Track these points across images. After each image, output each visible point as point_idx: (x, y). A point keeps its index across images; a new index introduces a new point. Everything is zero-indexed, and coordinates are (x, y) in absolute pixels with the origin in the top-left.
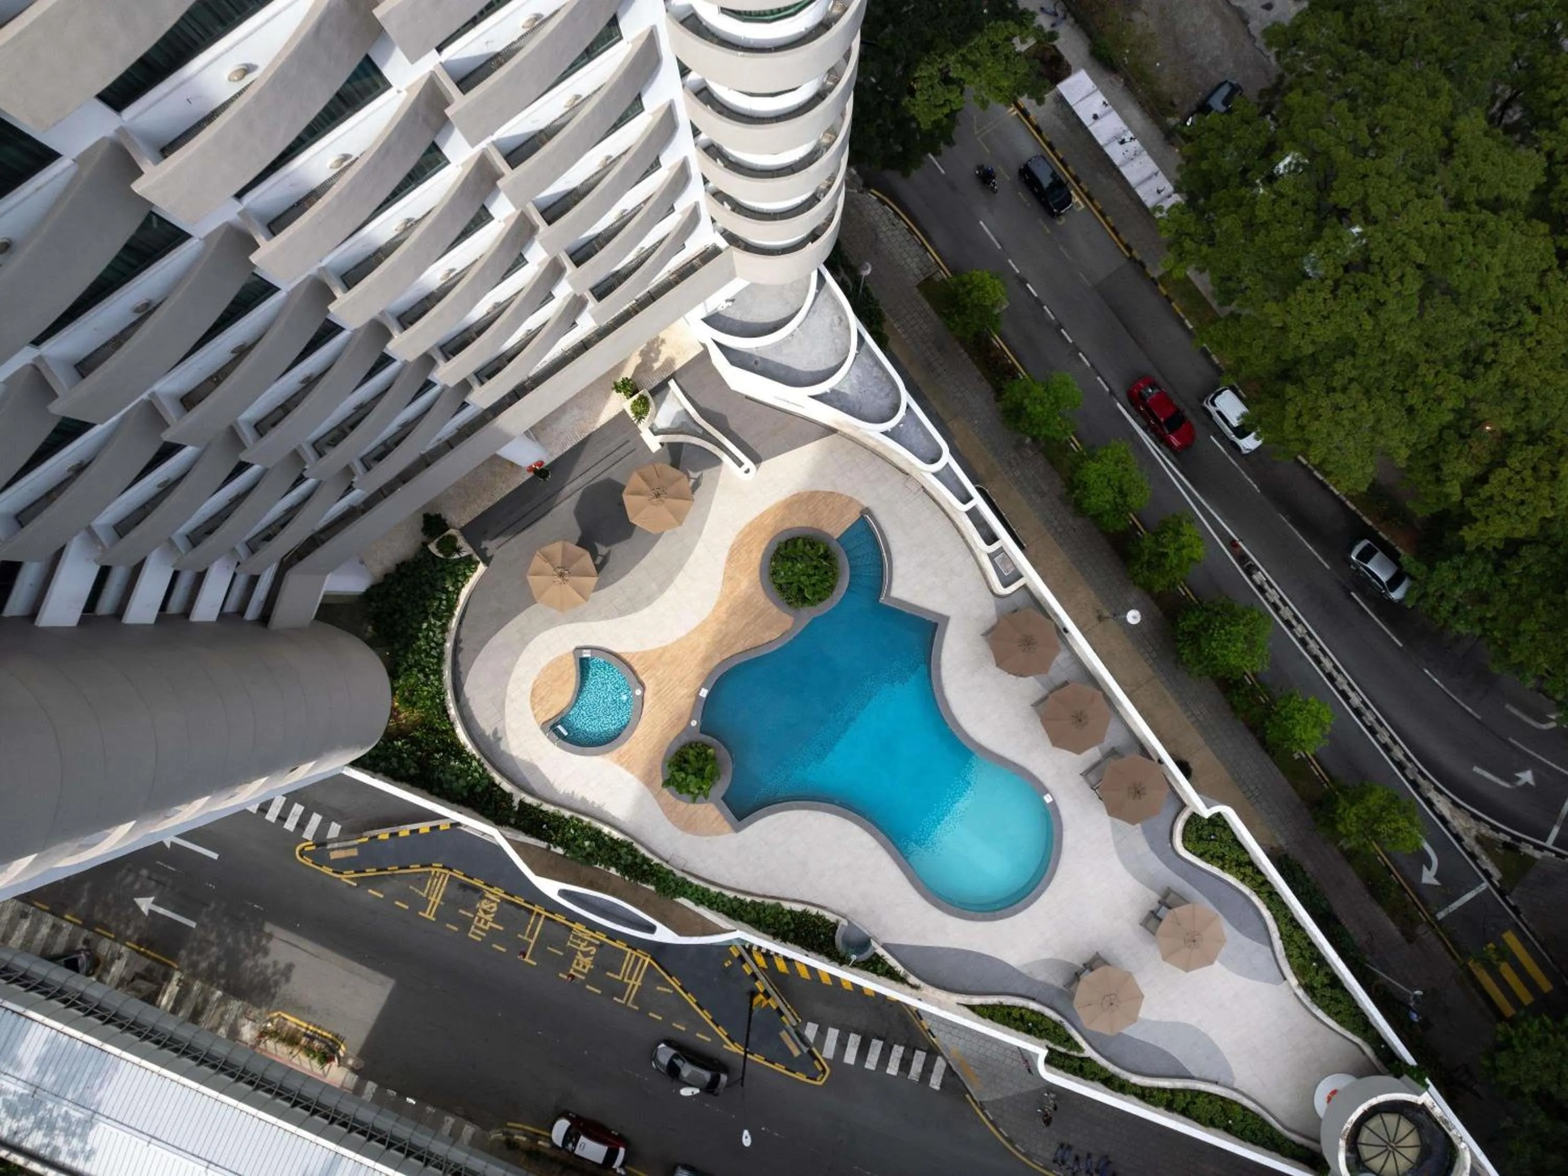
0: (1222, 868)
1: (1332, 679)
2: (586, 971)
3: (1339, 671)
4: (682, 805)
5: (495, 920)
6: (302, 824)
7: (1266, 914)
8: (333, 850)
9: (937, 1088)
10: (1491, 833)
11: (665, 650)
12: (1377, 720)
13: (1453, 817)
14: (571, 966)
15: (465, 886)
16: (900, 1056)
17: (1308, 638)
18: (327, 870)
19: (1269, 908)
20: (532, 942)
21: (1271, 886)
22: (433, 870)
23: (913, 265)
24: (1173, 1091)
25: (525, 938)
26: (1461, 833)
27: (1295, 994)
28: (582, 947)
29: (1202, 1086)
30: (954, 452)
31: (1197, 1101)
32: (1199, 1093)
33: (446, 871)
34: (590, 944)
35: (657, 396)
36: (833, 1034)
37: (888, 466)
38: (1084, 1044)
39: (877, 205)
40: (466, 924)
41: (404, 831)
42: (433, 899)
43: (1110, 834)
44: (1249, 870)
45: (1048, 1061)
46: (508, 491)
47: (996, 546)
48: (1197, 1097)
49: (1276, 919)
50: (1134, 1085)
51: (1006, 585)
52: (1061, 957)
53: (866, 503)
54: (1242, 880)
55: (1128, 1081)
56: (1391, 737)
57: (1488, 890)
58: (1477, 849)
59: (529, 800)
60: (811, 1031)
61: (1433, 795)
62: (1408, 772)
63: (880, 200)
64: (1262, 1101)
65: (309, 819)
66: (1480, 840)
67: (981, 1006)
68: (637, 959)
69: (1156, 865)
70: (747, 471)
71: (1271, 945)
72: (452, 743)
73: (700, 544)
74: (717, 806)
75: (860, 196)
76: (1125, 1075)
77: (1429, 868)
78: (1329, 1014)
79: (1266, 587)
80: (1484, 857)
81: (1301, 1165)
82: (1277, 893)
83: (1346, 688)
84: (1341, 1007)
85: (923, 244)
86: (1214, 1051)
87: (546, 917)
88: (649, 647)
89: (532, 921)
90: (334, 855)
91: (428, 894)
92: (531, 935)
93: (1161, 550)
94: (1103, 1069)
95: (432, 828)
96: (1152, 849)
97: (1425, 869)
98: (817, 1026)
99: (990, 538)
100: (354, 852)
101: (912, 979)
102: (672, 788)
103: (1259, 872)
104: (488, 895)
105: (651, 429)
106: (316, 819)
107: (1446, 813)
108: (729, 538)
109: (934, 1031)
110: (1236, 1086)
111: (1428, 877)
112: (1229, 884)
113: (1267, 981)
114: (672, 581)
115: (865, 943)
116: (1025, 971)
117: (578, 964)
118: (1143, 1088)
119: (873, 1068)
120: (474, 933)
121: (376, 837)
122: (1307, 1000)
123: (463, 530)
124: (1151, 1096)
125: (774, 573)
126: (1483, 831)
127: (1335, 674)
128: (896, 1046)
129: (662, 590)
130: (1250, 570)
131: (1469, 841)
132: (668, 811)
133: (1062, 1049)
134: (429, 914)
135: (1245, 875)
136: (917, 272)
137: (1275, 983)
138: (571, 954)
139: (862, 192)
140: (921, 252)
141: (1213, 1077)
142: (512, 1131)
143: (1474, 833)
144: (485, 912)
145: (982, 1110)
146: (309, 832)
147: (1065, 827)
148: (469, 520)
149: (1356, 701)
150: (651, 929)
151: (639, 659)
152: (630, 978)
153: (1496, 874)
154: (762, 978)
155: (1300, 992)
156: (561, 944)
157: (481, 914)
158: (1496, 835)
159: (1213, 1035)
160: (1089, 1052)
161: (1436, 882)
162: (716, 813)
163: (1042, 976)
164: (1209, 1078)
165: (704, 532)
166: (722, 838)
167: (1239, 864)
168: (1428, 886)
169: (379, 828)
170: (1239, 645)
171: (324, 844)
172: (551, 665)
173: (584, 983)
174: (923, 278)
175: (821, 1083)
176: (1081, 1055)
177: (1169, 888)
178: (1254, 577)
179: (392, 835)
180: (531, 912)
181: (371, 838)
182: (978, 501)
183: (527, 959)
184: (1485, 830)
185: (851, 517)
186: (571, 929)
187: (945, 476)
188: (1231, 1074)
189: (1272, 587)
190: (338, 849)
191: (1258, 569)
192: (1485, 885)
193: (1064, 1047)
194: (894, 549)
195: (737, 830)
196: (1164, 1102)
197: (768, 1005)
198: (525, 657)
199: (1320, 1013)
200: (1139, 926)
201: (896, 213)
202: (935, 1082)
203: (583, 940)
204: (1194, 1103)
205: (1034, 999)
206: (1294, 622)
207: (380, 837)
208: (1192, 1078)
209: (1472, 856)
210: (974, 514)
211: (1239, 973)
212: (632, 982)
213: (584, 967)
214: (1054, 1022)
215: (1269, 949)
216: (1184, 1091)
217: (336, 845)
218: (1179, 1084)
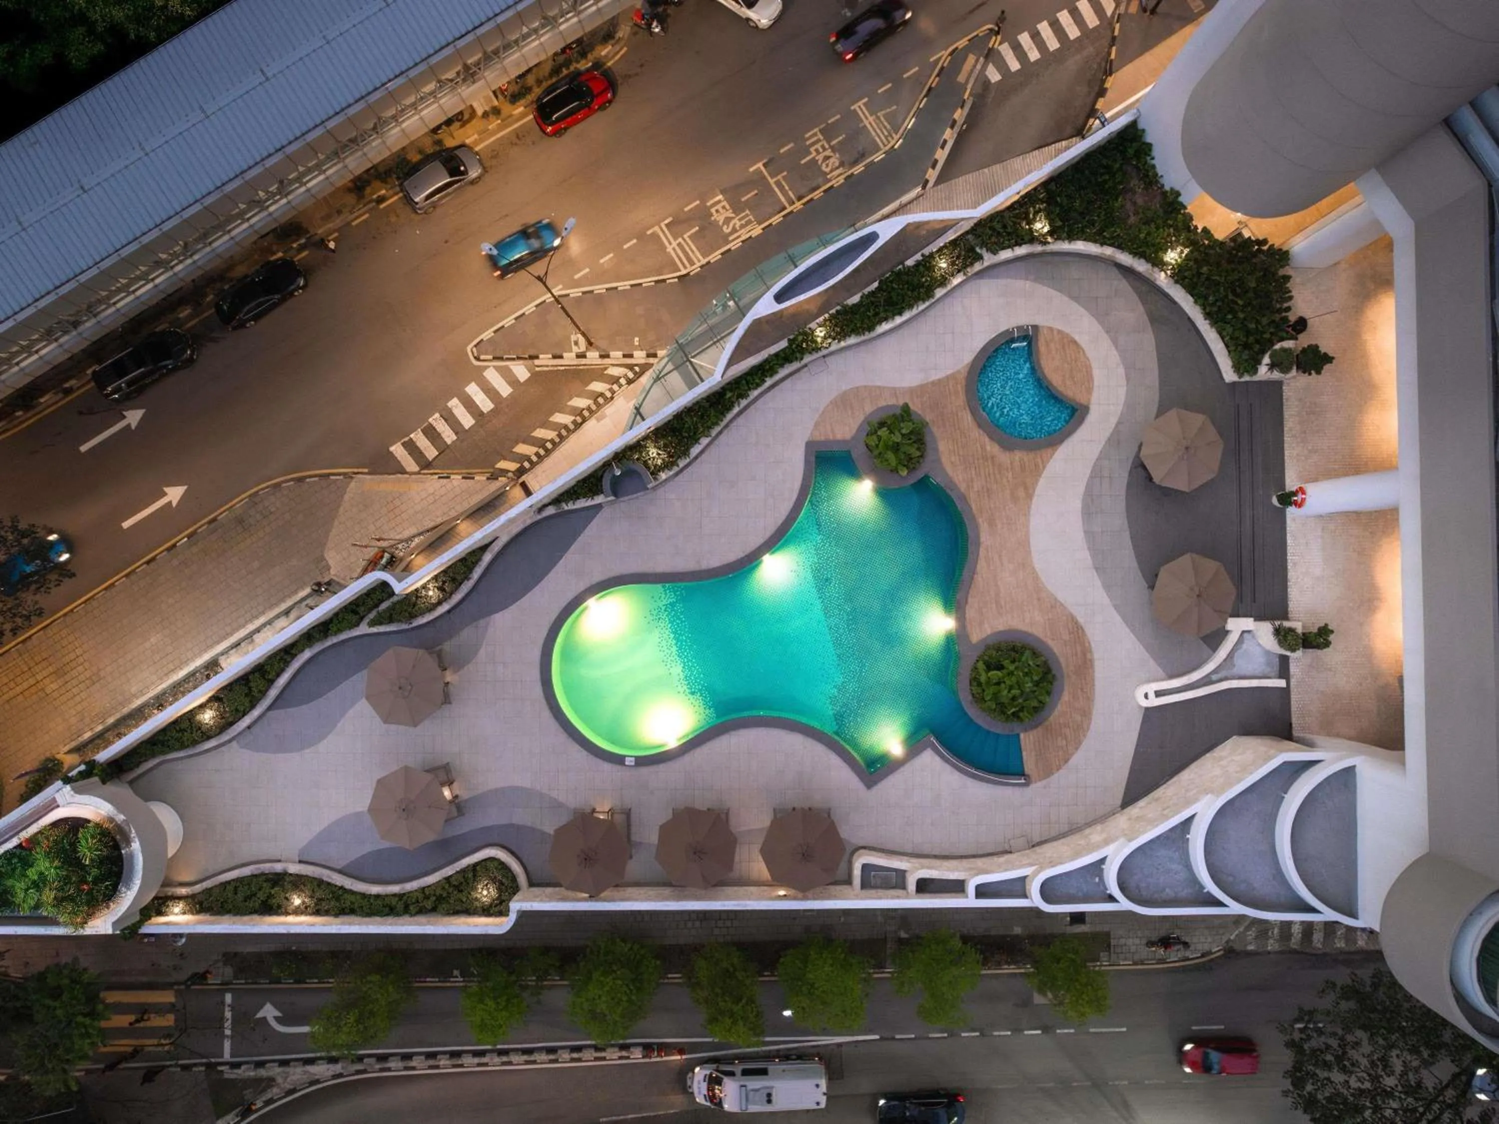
0: (448, 879)
1: (502, 1053)
2: (713, 210)
3: (504, 1064)
4: (869, 409)
5: (814, 161)
6: (1017, 49)
7: (375, 889)
8: (977, 61)
9: (392, 449)
10: (268, 1096)
11: (1030, 496)
12: (437, 1067)
13: (305, 1072)
14: (726, 199)
15: (862, 156)
16: (443, 436)
17: (552, 1057)
18: (962, 43)
19: (378, 896)
20: (772, 181)
21: (398, 915)
22: (896, 137)
23: (1130, 942)
24: (271, 682)
25: (779, 177)
26: (287, 1069)
27: (279, 861)
28: (736, 222)
29: (256, 713)
30: (1036, 912)
31: (247, 700)
32: (253, 706)
33: (887, 148)
34: (734, 230)
35: (1277, 660)
36: (505, 390)
37: (1053, 834)
38: (375, 630)
39: (1206, 947)
40: (828, 133)
41: (949, 135)
42: (871, 119)
43: (554, 794)
44: (429, 904)
45: (384, 586)
46: (1287, 453)
47: (912, 886)
48: (251, 701)
49: (364, 896)
50: (303, 651)
51: (865, 867)
52: (470, 667)
53: (1033, 786)
54: (423, 889)
55: (310, 646)
56: (414, 1068)
57: (222, 1057)
58: (263, 1073)
59: (977, 267)
60: (521, 371)
61: (338, 1068)
62: (372, 1060)
63: (1210, 953)
64: (201, 759)
65: (1018, 59)
66: (270, 1082)
67: (479, 560)
68: (692, 263)
69: (492, 817)
70: (1146, 696)
71: (340, 872)
72: (1083, 232)
73: (1106, 600)
74: (845, 442)
75: (1225, 939)
76: (318, 648)
77: (276, 1018)
78: (240, 880)
79: (624, 1054)
80: (252, 1074)
81: (119, 755)
82: (387, 915)
83: (484, 1060)
84: (240, 896)
85: (1143, 964)
86: (281, 746)
87: (784, 208)
88: (1042, 482)
89: (790, 193)
90: (971, 59)
91: (878, 118)
92: (778, 184)
93: (744, 1001)
94: (339, 631)
95: (936, 162)
96: (512, 826)
97: (278, 1014)
98: (522, 380)
99: (924, 887)
100: (961, 78)
101: (551, 511)
102: (898, 412)
103: (421, 911)
104: (840, 170)
105: (1249, 632)
106: (1014, 65)
107: (312, 1069)
108: (1095, 634)
109: (445, 481)
110: (234, 743)
111: (269, 1012)
112: (426, 874)
113: (310, 844)
114: (1089, 549)
115: (616, 491)
116: (482, 622)
117: (724, 207)
118: (294, 656)
119: (450, 404)
120: (815, 135)
121: (962, 107)
122: (266, 867)
123: (1279, 384)
124: (281, 659)
125: (1035, 654)
126: (275, 1090)
127: (505, 1059)
128: (455, 438)
129: (1089, 535)
130: (648, 1049)
131: (275, 1071)
132: (874, 391)
133: (384, 606)
134: (859, 107)
135: (427, 898)
136: (1122, 941)
137: (302, 851)
138: (737, 208)
139: (1227, 942)
140: (1136, 957)
141: (256, 729)
142: (617, 47)
143: (280, 1080)
144: (827, 158)
145: (344, 474)
146: (1006, 50)
147: (591, 757)
148: (1285, 395)
149: (468, 1060)
150: (780, 297)
151: (1036, 465)
152: (679, 245)
153: (229, 1074)
154: (600, 361)
155: (278, 867)
156: (751, 205)
157: (828, 153)
158: (264, 1099)
159: (295, 757)
160: (364, 629)
161: (259, 1015)
162: (839, 437)
163: (466, 634)
164: (259, 723)
165: (1115, 613)
166: (810, 425)
167: (440, 899)
168: (261, 1007)
169: (969, 115)
170: (604, 1006)
171: (987, 57)
172: (1089, 378)
173: (703, 201)
174: (1113, 942)
175: (469, 349)
176: (366, 620)
177: (463, 815)
178: (640, 1049)
179: (955, 122)
180: (800, 198)
181: (964, 101)
182: (969, 901)
183: (760, 165)
184: (275, 1092)
185: (1029, 765)
186: (760, 223)
187: (1018, 887)
188: (246, 746)
189: (621, 1058)
190: (975, 66)
191: (644, 1057)
192: (227, 1056)
193: (384, 611)
194: (970, 782)
195: (809, 445)
196: (268, 668)
197: (571, 351)
198: (1114, 357)
199: (246, 871)
200: (448, 760)
201: (1188, 959)
202: (397, 450)
203: (742, 227)
204: (246, 695)
205: (449, 612)
206: (575, 1055)
207: (959, 110)
208: (270, 708)
209: (260, 1064)
210: (958, 887)
211: (337, 823)
212: (674, 244)
213: (717, 211)
214: (416, 616)
215: (339, 867)
216: (263, 693)
217: (979, 67)
218: (273, 693)
